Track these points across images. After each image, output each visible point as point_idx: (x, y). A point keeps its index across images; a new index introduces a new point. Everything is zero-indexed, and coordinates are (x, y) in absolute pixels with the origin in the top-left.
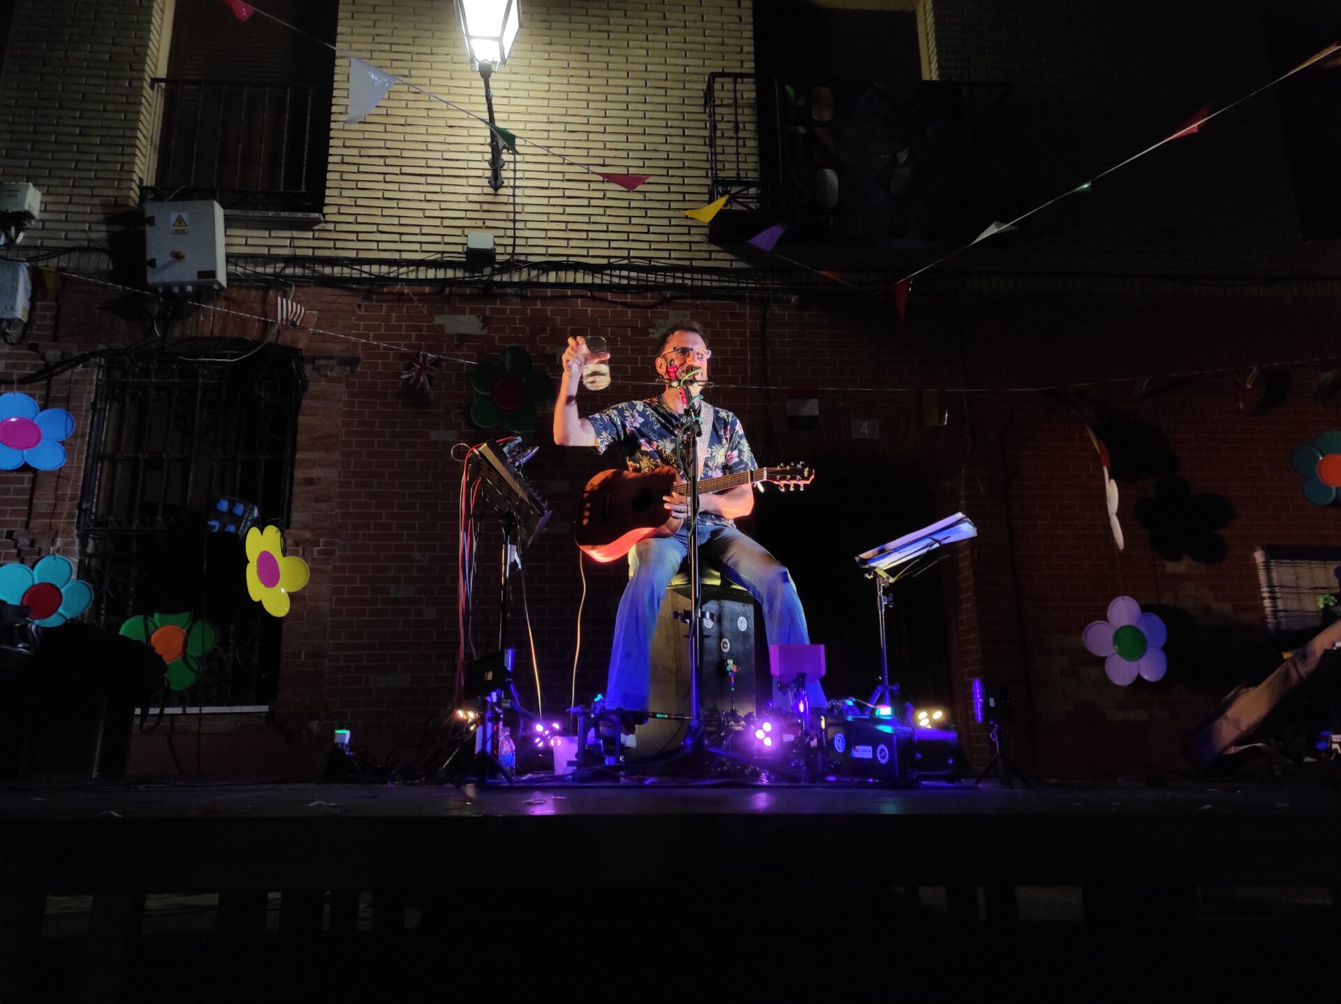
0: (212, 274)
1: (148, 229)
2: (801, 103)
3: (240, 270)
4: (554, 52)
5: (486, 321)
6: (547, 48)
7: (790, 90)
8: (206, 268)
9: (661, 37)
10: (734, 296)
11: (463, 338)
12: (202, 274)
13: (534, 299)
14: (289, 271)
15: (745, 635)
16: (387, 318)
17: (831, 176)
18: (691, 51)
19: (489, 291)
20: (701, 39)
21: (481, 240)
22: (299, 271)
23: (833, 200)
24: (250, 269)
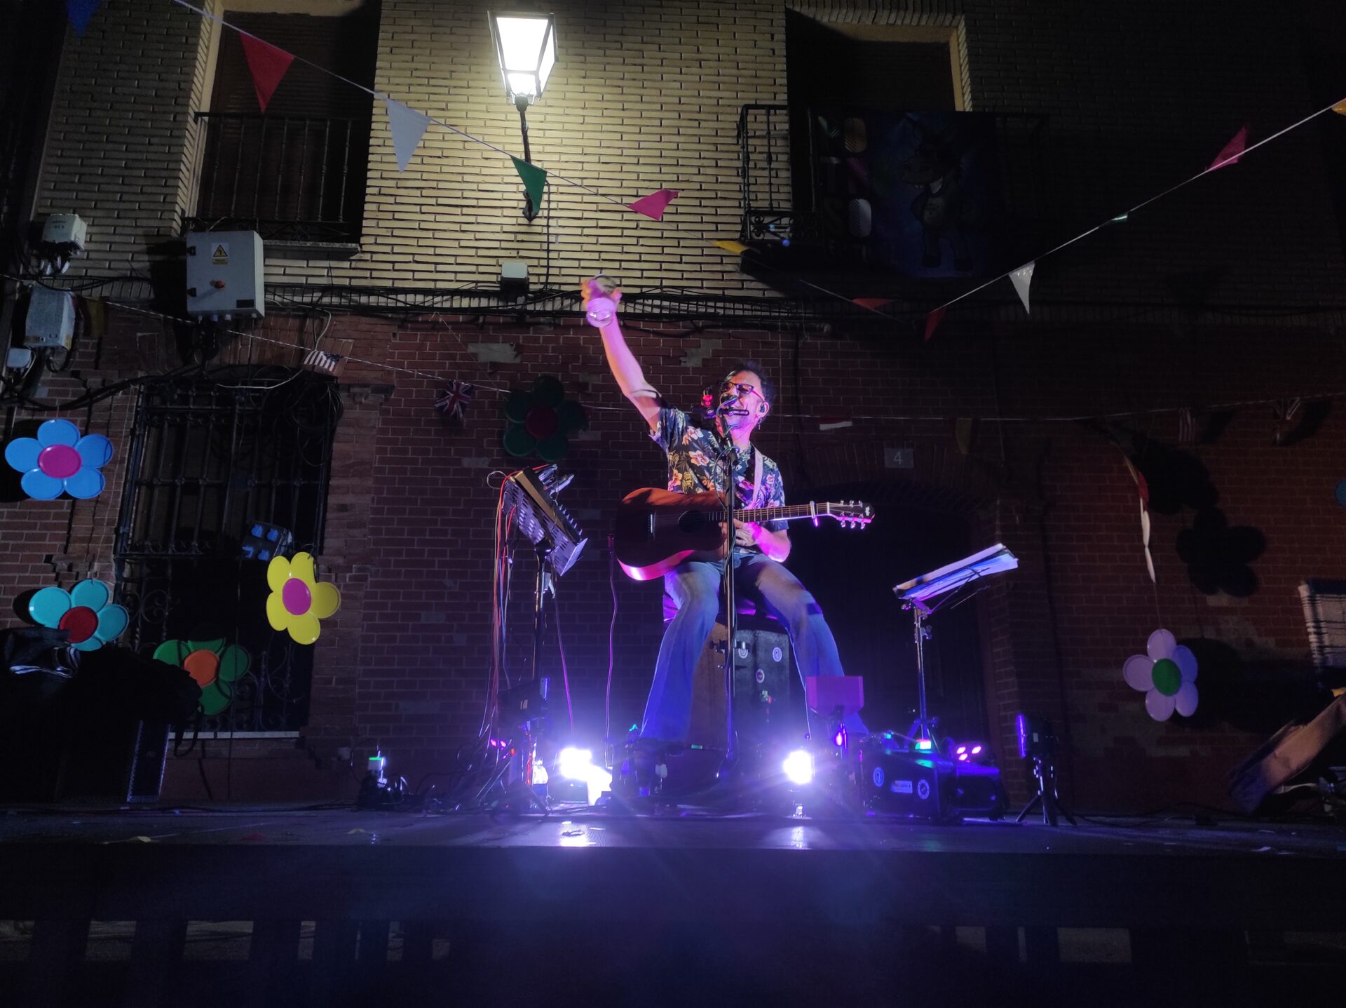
0: (251, 303)
1: (190, 259)
2: (834, 134)
3: (278, 299)
4: (589, 85)
5: (519, 350)
6: (583, 81)
7: (823, 122)
8: (245, 297)
9: (695, 70)
10: (768, 325)
11: (495, 366)
12: (241, 303)
13: (567, 328)
14: (326, 300)
15: (780, 666)
16: (421, 347)
17: (865, 206)
18: (724, 83)
19: (521, 321)
20: (735, 72)
21: (515, 270)
22: (335, 300)
23: (866, 230)
24: (288, 298)
